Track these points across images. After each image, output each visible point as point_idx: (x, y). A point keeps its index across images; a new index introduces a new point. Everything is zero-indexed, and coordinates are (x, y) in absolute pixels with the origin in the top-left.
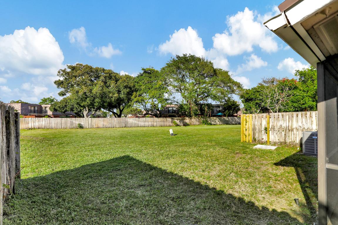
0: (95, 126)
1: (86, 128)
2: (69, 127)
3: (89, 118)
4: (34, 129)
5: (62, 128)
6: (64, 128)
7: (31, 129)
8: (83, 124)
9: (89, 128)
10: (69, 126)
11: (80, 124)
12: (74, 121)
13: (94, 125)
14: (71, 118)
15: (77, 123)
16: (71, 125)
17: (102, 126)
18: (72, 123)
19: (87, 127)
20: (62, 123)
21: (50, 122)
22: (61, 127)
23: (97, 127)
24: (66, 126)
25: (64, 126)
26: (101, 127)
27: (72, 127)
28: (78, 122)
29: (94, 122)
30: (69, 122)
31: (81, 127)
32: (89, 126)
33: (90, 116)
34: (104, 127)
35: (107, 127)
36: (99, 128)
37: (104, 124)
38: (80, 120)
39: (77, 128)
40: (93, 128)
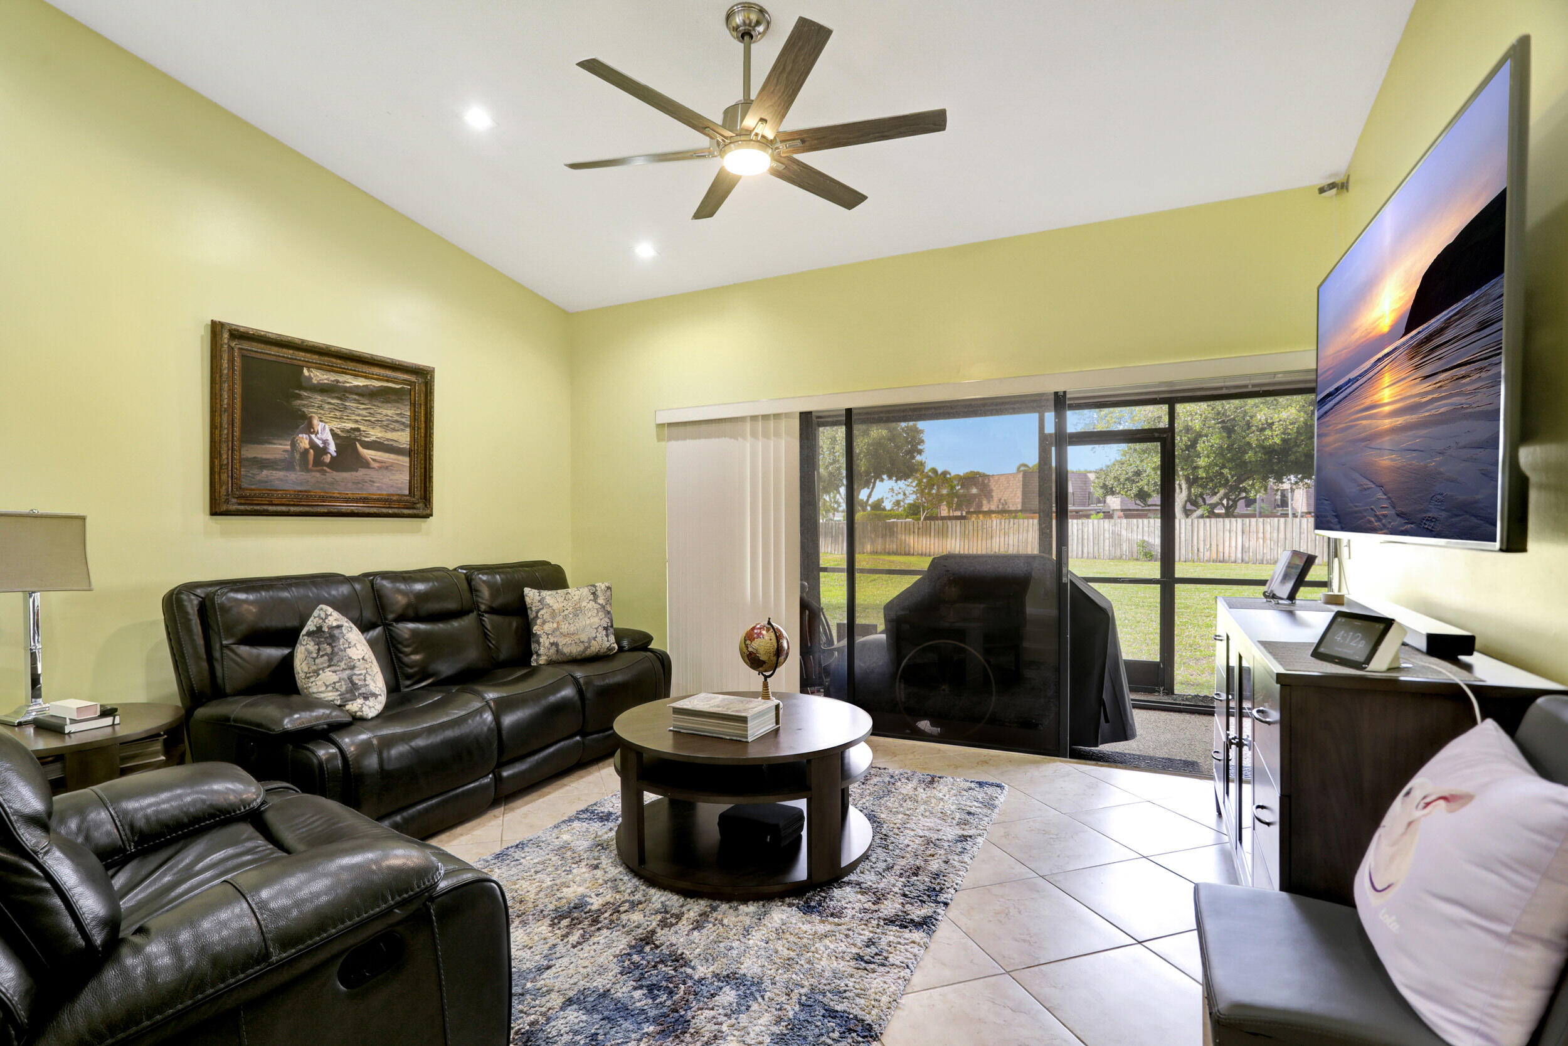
0: (1207, 554)
2: (1107, 553)
3: (1196, 520)
5: (1085, 555)
6: (1091, 556)
8: (1157, 542)
10: (1107, 548)
11: (1148, 543)
12: (1124, 533)
13: (1201, 550)
14: (1113, 522)
16: (1114, 546)
17: (1239, 555)
18: (1117, 540)
20: (1086, 537)
22: (1080, 553)
23: (1214, 556)
24: (1096, 549)
25: (1091, 550)
26: (1233, 559)
27: (1119, 554)
28: (1140, 537)
29: (1202, 538)
30: (1107, 535)
31: (1149, 554)
32: (1183, 551)
33: (1198, 512)
34: (1246, 559)
35: (1261, 558)
36: (1223, 561)
37: (1247, 545)
38: (1146, 529)
39: (1135, 557)
40: (1199, 560)
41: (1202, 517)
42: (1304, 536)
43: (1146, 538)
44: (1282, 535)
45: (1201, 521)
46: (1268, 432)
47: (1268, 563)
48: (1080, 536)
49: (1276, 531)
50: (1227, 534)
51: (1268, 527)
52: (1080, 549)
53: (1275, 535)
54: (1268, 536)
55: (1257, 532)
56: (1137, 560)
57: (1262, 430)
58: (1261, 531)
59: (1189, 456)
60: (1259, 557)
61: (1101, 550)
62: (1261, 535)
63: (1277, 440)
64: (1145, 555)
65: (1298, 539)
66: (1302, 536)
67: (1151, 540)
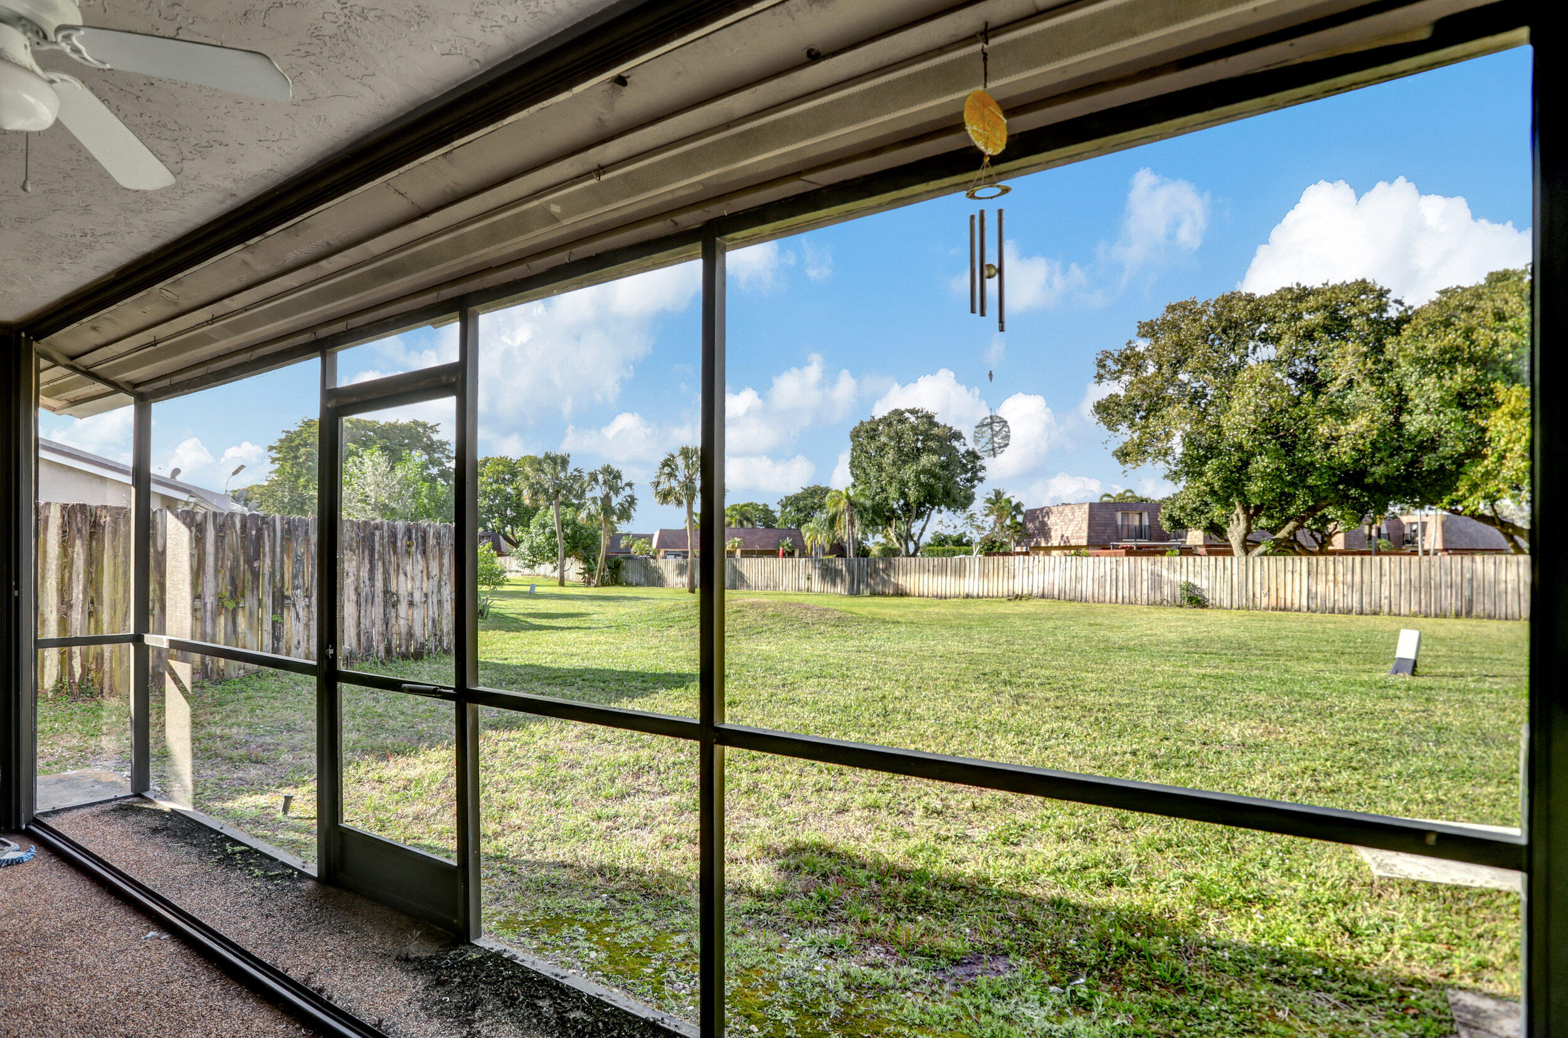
0: (1265, 600)
1: (1221, 607)
2: (1145, 597)
3: (1258, 559)
4: (1030, 597)
5: (1120, 600)
6: (1126, 600)
7: (1019, 597)
8: (1205, 585)
9: (1235, 605)
10: (1145, 591)
11: (1195, 587)
12: (1165, 573)
13: (1258, 595)
14: (1152, 558)
15: (1180, 578)
16: (1154, 588)
17: (1304, 602)
18: (1157, 582)
19: (1226, 603)
20: (1120, 578)
21: (1079, 574)
22: (1114, 597)
23: (1273, 603)
24: (1132, 592)
25: (1126, 594)
26: (1296, 606)
27: (1158, 598)
28: (1184, 579)
29: (1258, 580)
30: (1145, 576)
31: (1195, 599)
32: (1236, 597)
33: (1261, 549)
34: (1313, 606)
35: (1331, 605)
36: (1285, 609)
37: (1314, 590)
38: (1191, 568)
39: (1178, 603)
40: (1255, 607)
41: (1265, 554)
42: (1386, 579)
43: (1191, 580)
44: (1357, 578)
45: (1265, 558)
46: (1334, 449)
47: (1340, 612)
48: (1114, 577)
49: (1350, 573)
50: (1289, 575)
51: (1340, 568)
52: (1114, 592)
53: (1349, 577)
54: (1340, 578)
55: (1327, 574)
56: (1181, 606)
57: (1327, 446)
58: (1331, 571)
59: (1240, 480)
60: (1330, 605)
61: (1138, 594)
62: (1331, 577)
63: (1345, 459)
64: (1191, 599)
65: (1378, 583)
66: (1384, 579)
67: (1197, 583)
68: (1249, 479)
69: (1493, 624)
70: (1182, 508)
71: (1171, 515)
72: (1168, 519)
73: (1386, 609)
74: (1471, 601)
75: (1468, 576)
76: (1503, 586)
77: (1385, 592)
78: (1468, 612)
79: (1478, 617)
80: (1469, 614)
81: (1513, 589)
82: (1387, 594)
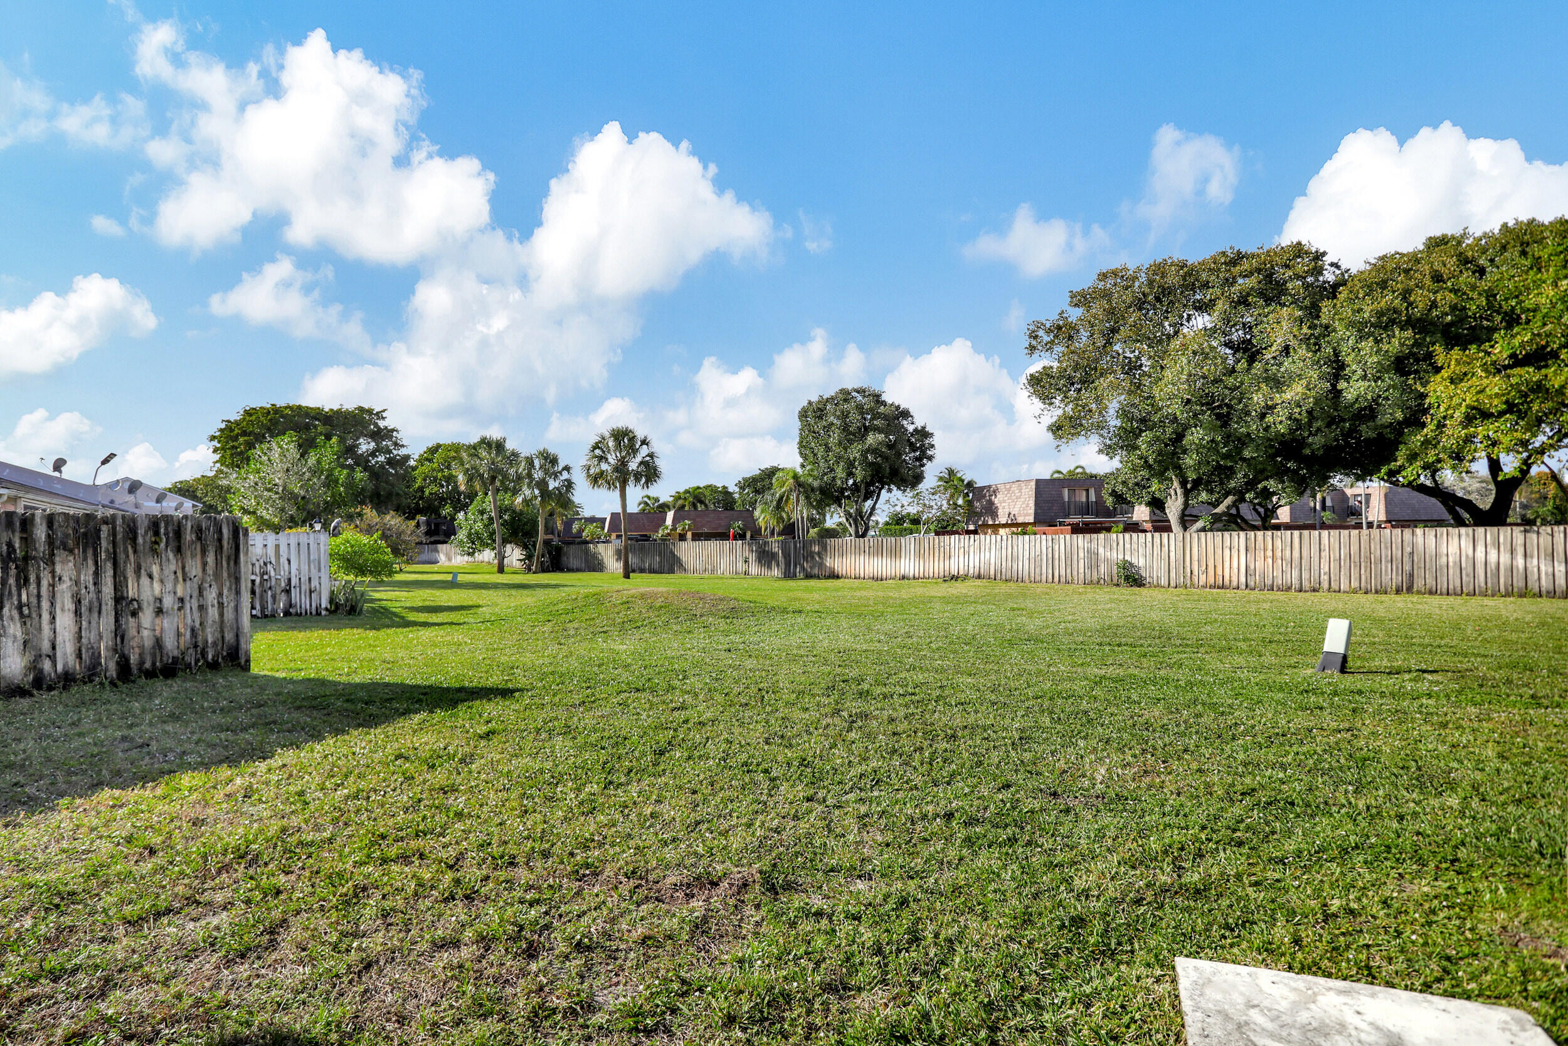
0: (1203, 578)
1: (1158, 586)
2: (1081, 576)
3: (1195, 535)
4: (966, 577)
5: (1056, 579)
6: (1063, 579)
7: (955, 578)
8: (1142, 563)
9: (1173, 584)
10: (1081, 570)
11: (1131, 564)
12: (1101, 550)
13: (1196, 572)
14: (1088, 536)
15: (1117, 556)
16: (1090, 567)
17: (1243, 579)
18: (1093, 559)
19: (1164, 582)
20: (1057, 556)
21: (1015, 554)
22: (1050, 576)
23: (1211, 581)
24: (1069, 571)
25: (1063, 573)
26: (1235, 584)
27: (1095, 577)
28: (1121, 557)
29: (1195, 557)
30: (1081, 555)
31: (1132, 578)
32: (1173, 575)
33: (1200, 524)
34: (1252, 584)
35: (1270, 582)
36: (1223, 587)
37: (1252, 567)
38: (1128, 546)
39: (1115, 581)
40: (1192, 585)
41: (1203, 530)
42: (1325, 554)
43: (1128, 558)
44: (1296, 554)
45: (1203, 534)
46: (1269, 419)
47: (1279, 589)
48: (1050, 556)
49: (1289, 548)
50: (1227, 552)
51: (1278, 543)
52: (1050, 571)
53: (1288, 553)
54: (1279, 554)
55: (1265, 550)
56: (1118, 585)
57: (1263, 416)
58: (1270, 547)
59: (1174, 453)
60: (1269, 582)
61: (1075, 573)
62: (1269, 553)
63: (1282, 429)
64: (1127, 578)
65: (1317, 559)
66: (1323, 554)
67: (1134, 561)
68: (1185, 452)
69: (1435, 600)
70: (1124, 483)
71: (1113, 491)
72: (1111, 495)
73: (1325, 585)
74: (1411, 575)
75: (1408, 549)
76: (1444, 560)
77: (1325, 568)
78: (1407, 587)
79: (1419, 592)
80: (1410, 590)
81: (1455, 563)
82: (1327, 569)
